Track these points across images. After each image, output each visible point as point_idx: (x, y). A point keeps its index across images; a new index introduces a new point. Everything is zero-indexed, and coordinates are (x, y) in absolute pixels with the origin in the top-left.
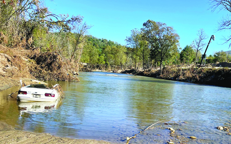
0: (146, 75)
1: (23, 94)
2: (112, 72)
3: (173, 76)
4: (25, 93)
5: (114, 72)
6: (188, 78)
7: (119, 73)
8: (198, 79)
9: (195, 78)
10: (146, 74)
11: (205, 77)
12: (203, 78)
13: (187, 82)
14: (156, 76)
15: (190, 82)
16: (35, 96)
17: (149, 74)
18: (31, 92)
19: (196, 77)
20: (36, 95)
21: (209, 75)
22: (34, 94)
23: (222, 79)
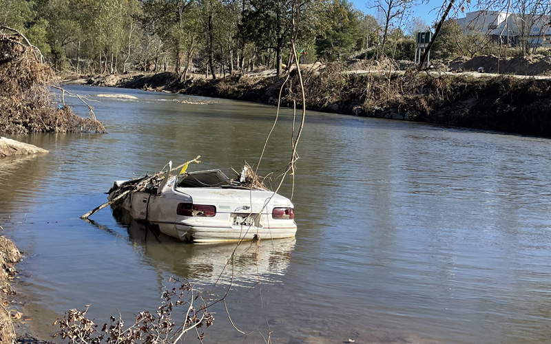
0: (224, 95)
1: (204, 215)
2: (83, 81)
3: (334, 100)
4: (210, 210)
5: (90, 82)
6: (394, 105)
7: (114, 86)
8: (428, 109)
9: (415, 107)
10: (226, 91)
11: (446, 103)
12: (442, 107)
13: (391, 118)
14: (267, 97)
15: (402, 118)
16: (240, 220)
17: (238, 92)
18: (228, 207)
19: (420, 103)
20: (245, 216)
21: (458, 98)
22: (239, 214)
23: (511, 110)
